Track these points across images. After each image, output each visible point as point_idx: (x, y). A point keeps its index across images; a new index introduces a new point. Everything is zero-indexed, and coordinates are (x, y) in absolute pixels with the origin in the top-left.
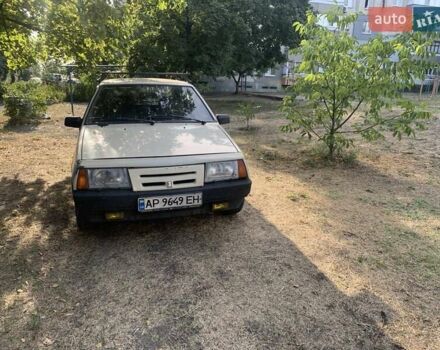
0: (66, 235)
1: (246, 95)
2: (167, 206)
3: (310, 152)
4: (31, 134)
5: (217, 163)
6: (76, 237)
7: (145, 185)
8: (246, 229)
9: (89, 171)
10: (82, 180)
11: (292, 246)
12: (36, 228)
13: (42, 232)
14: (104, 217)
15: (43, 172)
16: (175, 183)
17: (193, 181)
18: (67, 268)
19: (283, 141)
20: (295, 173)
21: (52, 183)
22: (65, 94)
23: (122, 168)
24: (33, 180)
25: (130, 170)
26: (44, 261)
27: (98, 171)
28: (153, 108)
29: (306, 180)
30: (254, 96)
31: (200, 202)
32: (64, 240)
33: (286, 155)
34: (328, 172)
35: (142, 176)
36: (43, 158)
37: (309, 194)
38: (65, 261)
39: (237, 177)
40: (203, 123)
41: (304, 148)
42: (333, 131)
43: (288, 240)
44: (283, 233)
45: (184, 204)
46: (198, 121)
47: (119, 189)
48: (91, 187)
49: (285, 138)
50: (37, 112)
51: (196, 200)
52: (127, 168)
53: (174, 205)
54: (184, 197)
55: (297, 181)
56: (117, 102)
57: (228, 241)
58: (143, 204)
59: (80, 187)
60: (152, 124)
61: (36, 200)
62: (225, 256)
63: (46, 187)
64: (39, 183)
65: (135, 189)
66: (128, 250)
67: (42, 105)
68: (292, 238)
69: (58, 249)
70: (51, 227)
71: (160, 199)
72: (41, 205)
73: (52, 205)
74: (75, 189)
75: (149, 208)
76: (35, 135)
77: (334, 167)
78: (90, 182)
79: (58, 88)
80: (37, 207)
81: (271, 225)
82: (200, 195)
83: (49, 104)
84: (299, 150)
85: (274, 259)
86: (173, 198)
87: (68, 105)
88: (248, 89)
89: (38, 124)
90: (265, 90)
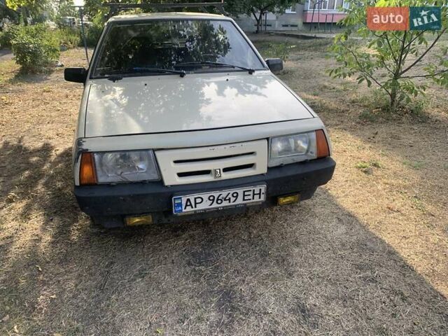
0: (75, 236)
1: (269, 33)
2: (215, 205)
3: (362, 101)
4: (42, 84)
5: (285, 137)
6: (88, 238)
7: (180, 175)
8: (317, 223)
9: (96, 157)
10: (87, 169)
11: (391, 253)
12: (36, 221)
13: (44, 229)
14: (124, 222)
15: (51, 134)
16: (226, 170)
17: (251, 166)
18: (75, 297)
19: (325, 87)
20: (352, 130)
21: (61, 150)
22: (78, 39)
23: (147, 150)
24: (39, 145)
25: (157, 153)
26: (44, 283)
27: (110, 156)
28: (178, 51)
29: (369, 140)
30: (277, 35)
31: (263, 198)
32: (72, 244)
33: (334, 106)
34: (393, 128)
35: (175, 162)
36: (53, 114)
37: (382, 161)
38: (72, 284)
39: (314, 156)
40: (251, 72)
41: (353, 97)
42: (397, 75)
43: (382, 242)
44: (371, 229)
45: (240, 201)
46: (244, 70)
47: (143, 183)
48: (101, 180)
49: (326, 84)
50: (49, 59)
51: (257, 195)
52: (154, 150)
53: (225, 204)
54: (240, 191)
55: (359, 142)
56: (133, 46)
57: (297, 244)
58: (180, 205)
59: (84, 182)
60: (182, 75)
61: (41, 176)
62: (300, 276)
63: (54, 155)
64: (47, 149)
65: (167, 183)
66: (160, 263)
67: (55, 51)
68: (387, 239)
69: (64, 260)
70: (57, 221)
71: (205, 196)
72: (46, 185)
73: (59, 185)
74: (77, 183)
75: (189, 209)
76: (46, 85)
77: (398, 121)
78: (99, 173)
79: (72, 32)
80: (40, 188)
81: (350, 215)
82: (263, 188)
83: (62, 50)
84: (348, 98)
85: (373, 280)
86: (224, 193)
87: (83, 50)
88: (268, 28)
89: (50, 72)
90: (285, 28)
